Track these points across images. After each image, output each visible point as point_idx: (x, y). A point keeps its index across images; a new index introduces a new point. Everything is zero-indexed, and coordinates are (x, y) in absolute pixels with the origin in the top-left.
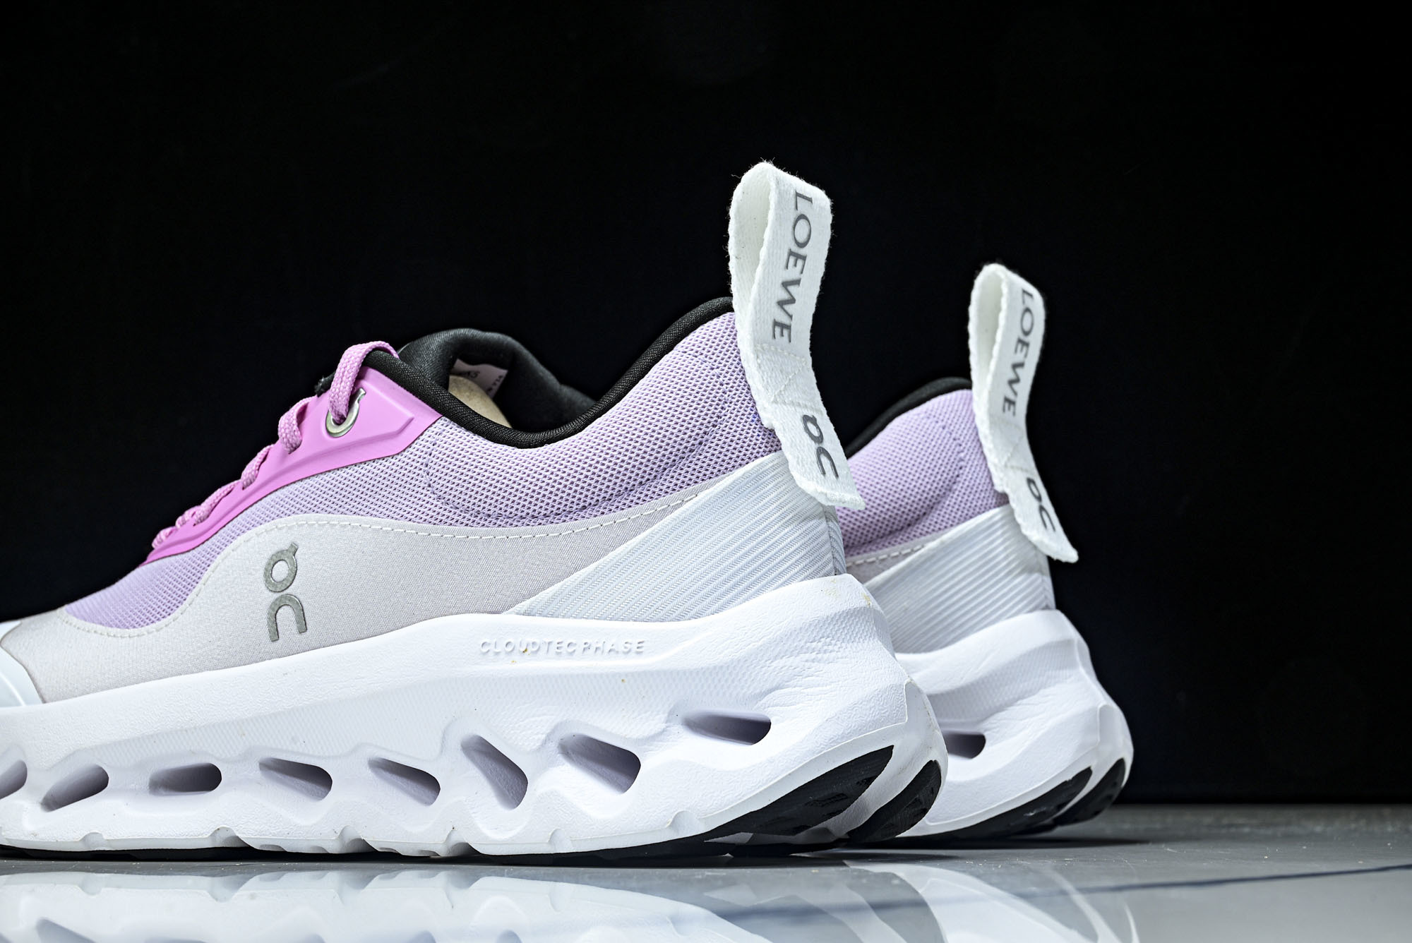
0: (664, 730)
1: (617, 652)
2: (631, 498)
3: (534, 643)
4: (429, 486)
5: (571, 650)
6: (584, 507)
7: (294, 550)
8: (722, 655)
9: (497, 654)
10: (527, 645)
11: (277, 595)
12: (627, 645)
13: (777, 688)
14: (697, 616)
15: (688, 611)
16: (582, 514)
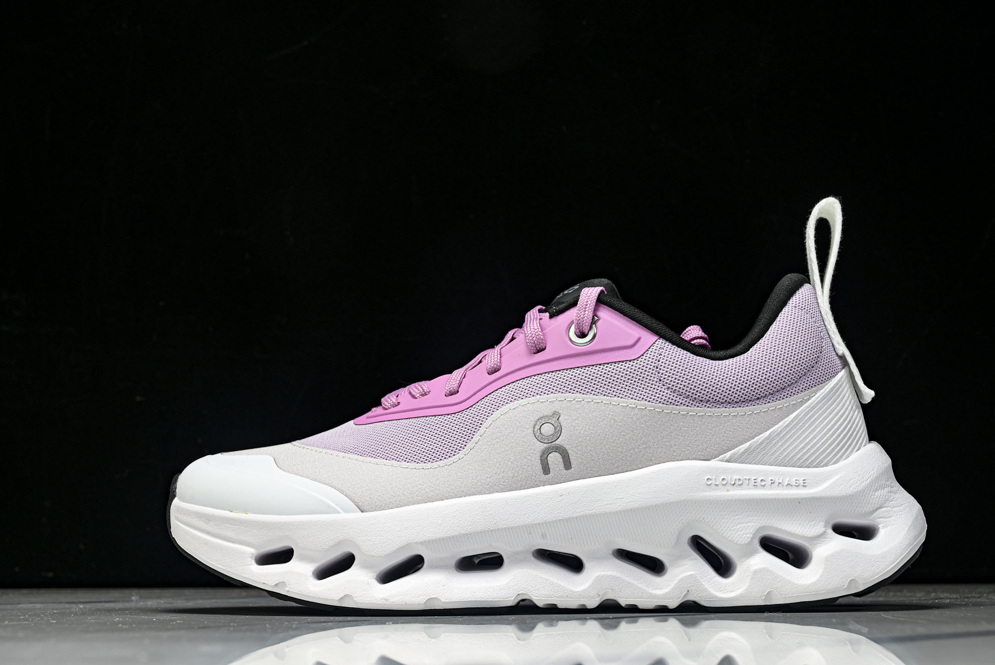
0: (825, 532)
1: (792, 486)
2: (783, 394)
3: (739, 479)
4: (660, 380)
5: (763, 483)
6: (758, 398)
7: (556, 415)
8: (852, 488)
9: (716, 485)
10: (735, 480)
11: (546, 445)
12: (797, 482)
13: (880, 507)
14: (826, 465)
15: (821, 461)
16: (757, 402)
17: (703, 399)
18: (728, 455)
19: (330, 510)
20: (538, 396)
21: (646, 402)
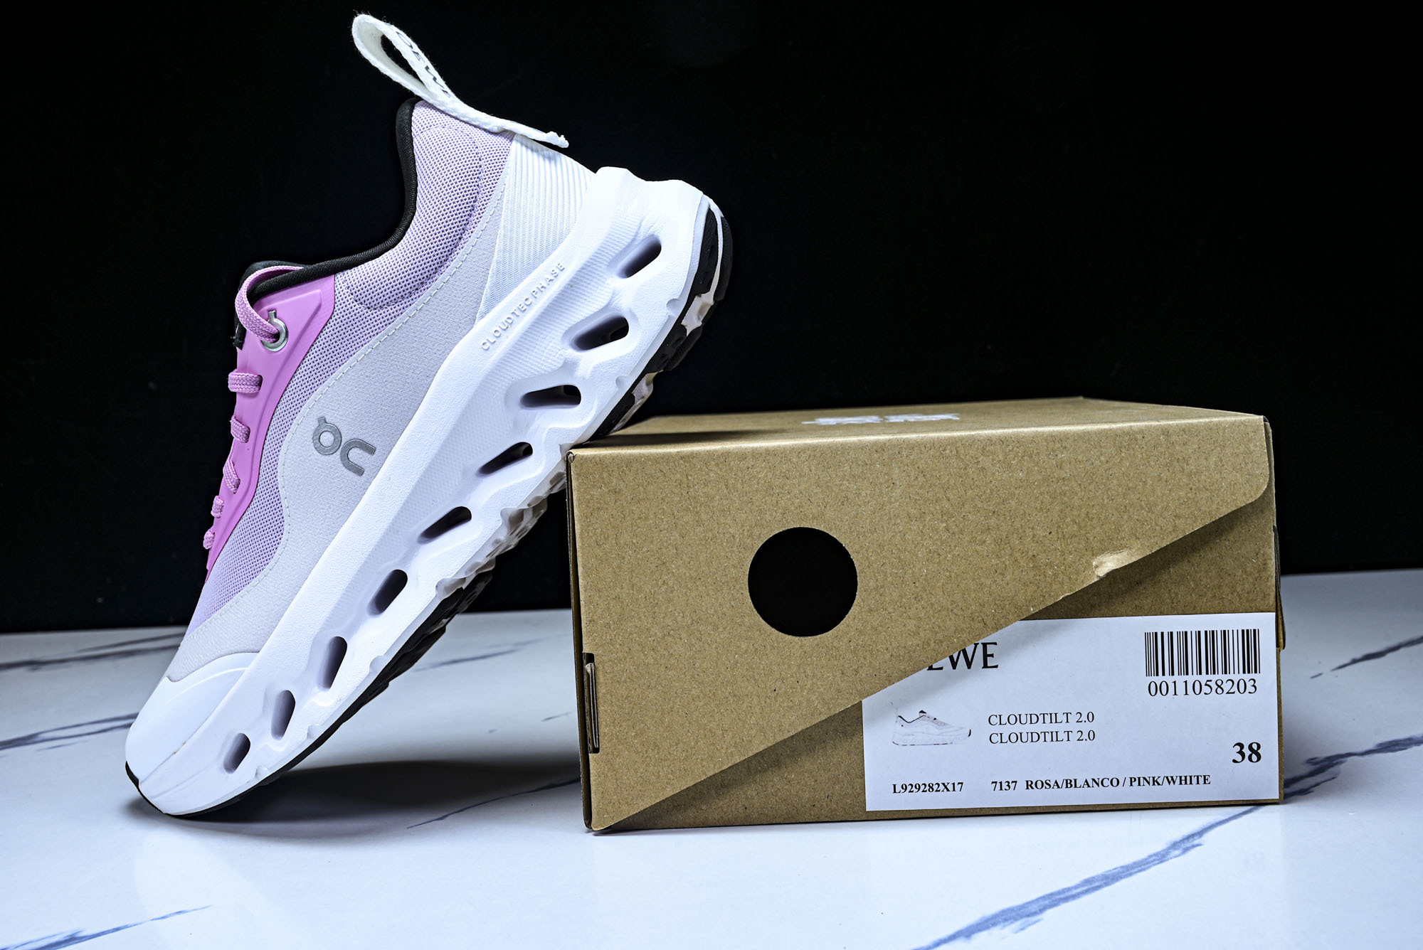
4: (369, 308)
6: (459, 239)
7: (323, 421)
11: (338, 452)
13: (642, 221)
14: (568, 232)
15: (561, 233)
17: (416, 287)
18: (482, 308)
19: (235, 677)
20: (295, 421)
21: (377, 337)
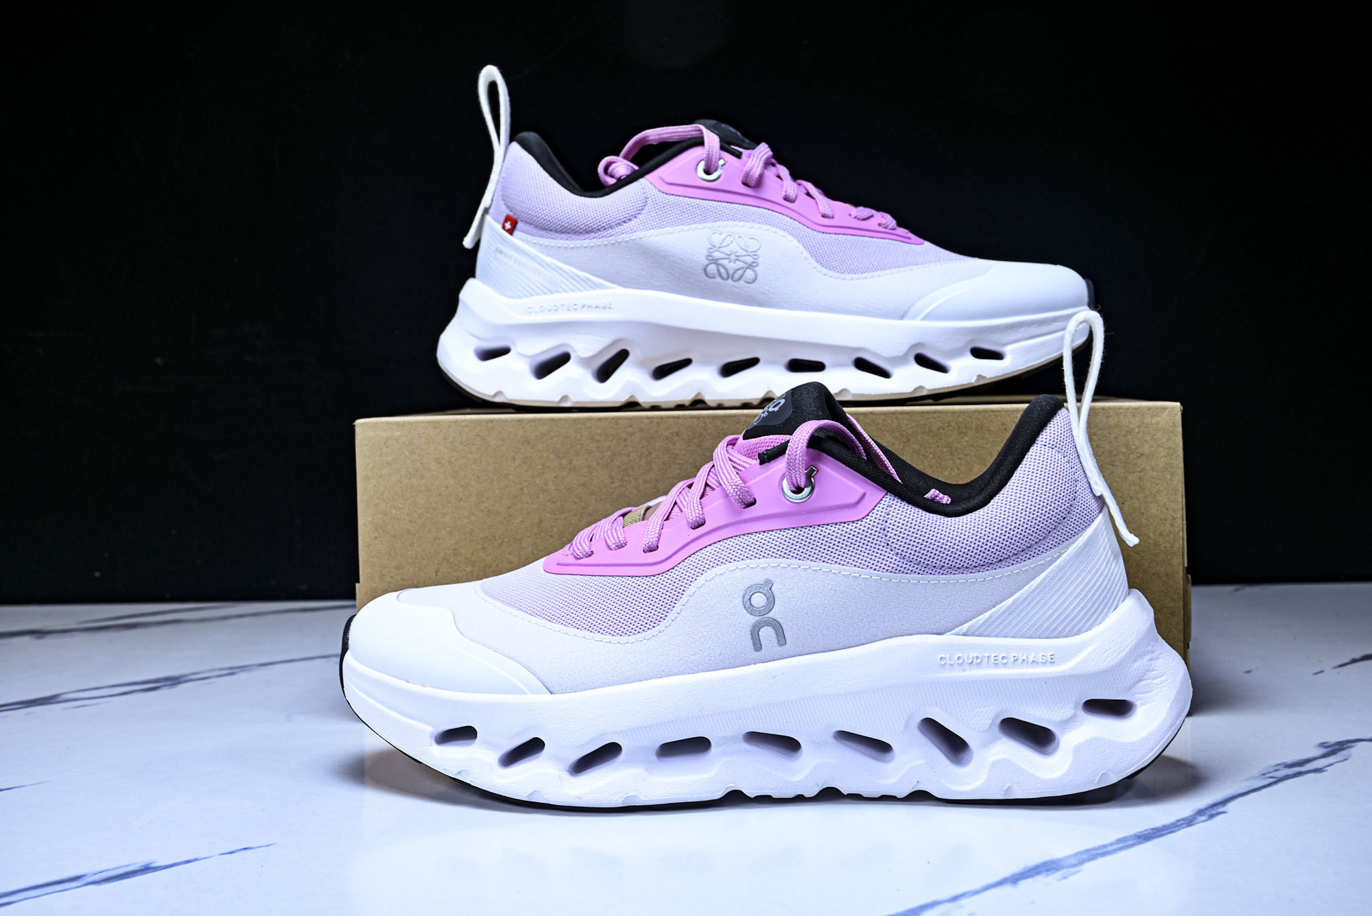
0: (1074, 715)
1: (1037, 663)
2: (1030, 553)
3: (977, 657)
4: (888, 544)
5: (1005, 661)
6: (1000, 560)
7: (769, 583)
8: (1107, 662)
9: (951, 665)
10: (973, 658)
11: (756, 618)
12: (1043, 657)
13: (1140, 681)
14: (1078, 633)
15: (1072, 629)
16: (999, 565)
17: (936, 565)
18: (965, 627)
19: (515, 690)
20: (748, 561)
21: (872, 571)
